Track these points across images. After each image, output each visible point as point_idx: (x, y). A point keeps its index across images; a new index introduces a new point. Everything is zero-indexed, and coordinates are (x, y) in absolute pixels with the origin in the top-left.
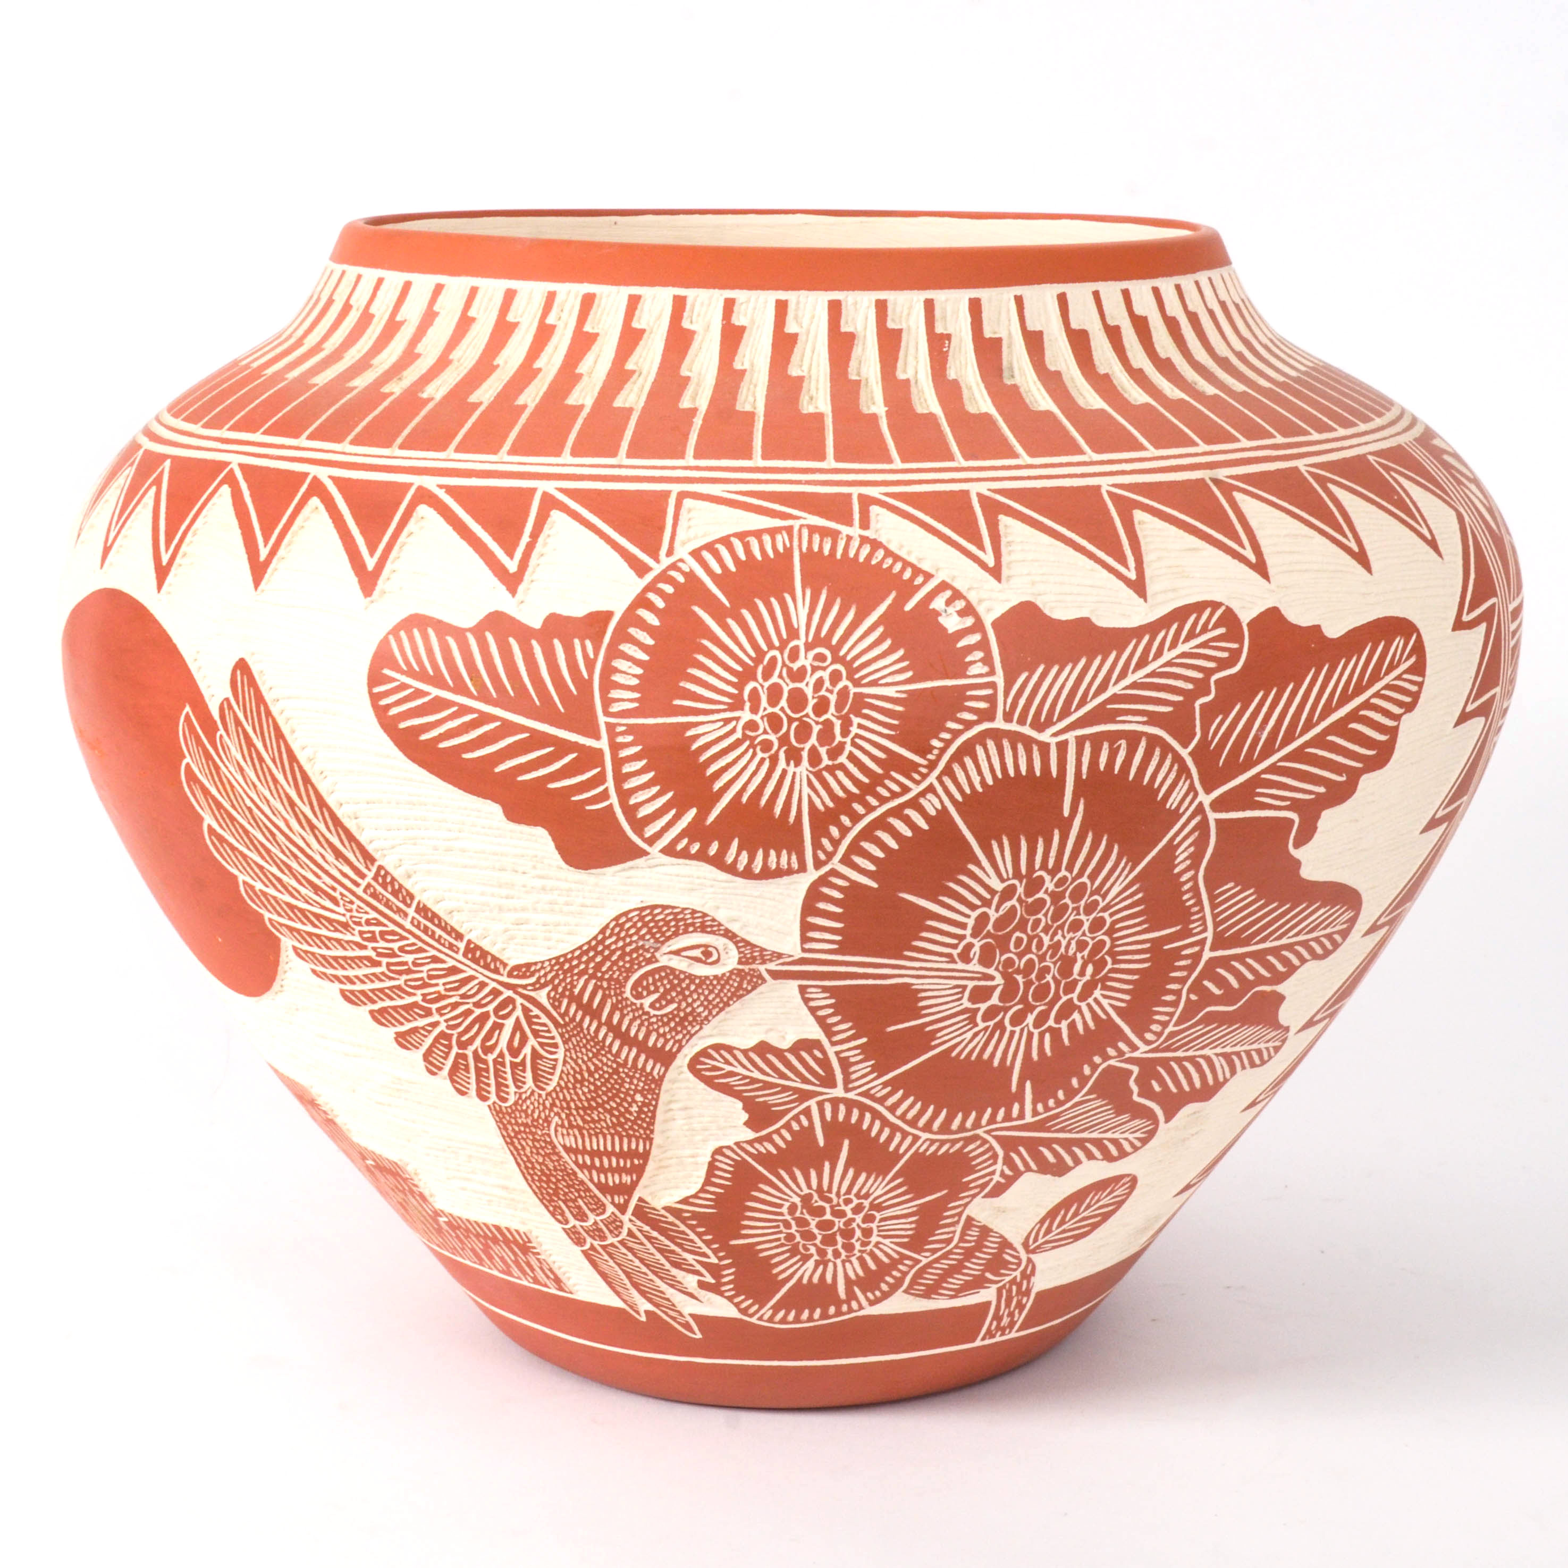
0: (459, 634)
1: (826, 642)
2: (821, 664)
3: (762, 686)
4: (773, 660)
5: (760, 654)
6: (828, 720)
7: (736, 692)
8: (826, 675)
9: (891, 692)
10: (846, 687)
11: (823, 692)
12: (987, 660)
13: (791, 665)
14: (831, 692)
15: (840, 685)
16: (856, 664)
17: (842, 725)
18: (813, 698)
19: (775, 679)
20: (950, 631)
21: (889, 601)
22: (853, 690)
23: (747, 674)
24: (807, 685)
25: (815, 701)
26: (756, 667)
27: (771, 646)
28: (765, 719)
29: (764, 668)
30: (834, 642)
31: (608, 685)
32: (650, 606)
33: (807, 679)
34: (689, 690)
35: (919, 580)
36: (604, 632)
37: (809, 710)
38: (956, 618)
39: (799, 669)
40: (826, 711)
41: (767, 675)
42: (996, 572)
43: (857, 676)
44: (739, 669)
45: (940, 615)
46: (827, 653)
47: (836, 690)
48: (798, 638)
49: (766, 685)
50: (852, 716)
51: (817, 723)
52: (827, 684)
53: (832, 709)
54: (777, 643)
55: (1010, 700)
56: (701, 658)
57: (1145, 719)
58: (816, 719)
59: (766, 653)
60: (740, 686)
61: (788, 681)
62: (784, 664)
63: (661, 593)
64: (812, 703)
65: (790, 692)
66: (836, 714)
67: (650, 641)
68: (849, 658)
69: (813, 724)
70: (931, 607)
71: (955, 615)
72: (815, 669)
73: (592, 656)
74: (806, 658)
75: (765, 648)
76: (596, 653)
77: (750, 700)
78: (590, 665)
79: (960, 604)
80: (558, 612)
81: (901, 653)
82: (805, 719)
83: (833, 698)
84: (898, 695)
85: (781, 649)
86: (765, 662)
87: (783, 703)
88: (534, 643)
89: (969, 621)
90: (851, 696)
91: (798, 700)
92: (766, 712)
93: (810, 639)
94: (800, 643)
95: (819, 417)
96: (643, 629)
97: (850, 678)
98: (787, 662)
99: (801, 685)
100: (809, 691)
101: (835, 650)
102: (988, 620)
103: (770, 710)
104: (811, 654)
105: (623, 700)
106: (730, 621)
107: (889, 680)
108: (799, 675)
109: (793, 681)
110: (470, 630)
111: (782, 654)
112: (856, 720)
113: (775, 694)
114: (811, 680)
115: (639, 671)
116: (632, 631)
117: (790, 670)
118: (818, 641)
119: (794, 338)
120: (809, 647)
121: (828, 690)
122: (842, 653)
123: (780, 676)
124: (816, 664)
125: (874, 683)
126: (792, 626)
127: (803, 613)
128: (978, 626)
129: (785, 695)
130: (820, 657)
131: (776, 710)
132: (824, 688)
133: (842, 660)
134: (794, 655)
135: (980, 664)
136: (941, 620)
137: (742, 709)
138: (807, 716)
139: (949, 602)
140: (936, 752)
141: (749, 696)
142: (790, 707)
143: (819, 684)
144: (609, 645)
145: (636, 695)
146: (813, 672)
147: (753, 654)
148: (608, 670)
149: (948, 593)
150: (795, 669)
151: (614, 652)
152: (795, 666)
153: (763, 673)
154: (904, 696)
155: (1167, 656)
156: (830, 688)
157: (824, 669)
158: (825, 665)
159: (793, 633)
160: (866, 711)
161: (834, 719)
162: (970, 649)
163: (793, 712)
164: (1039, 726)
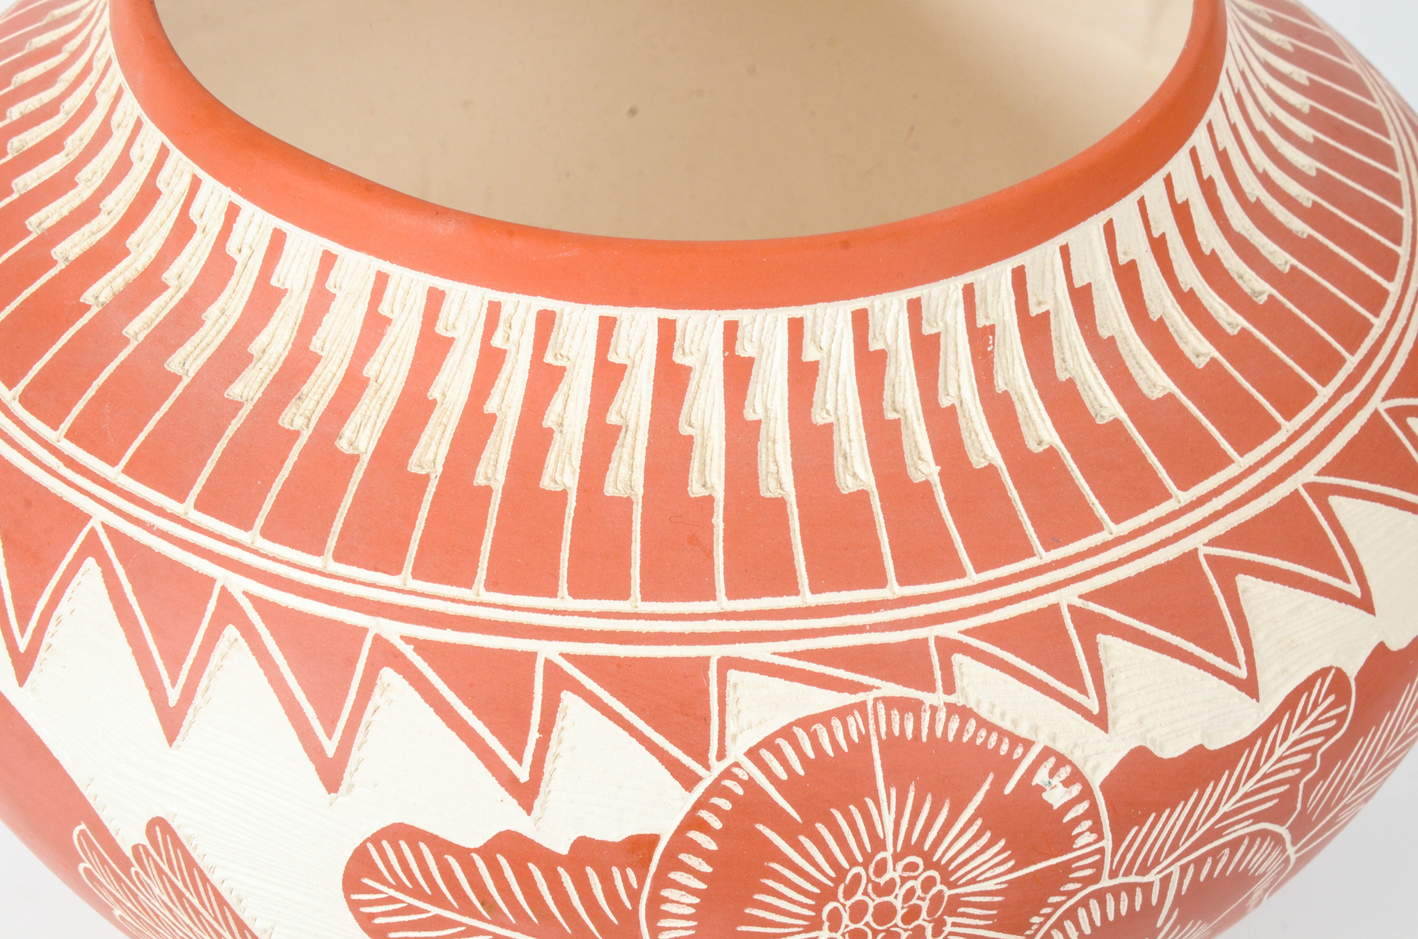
0: (463, 854)
1: (917, 849)
2: (912, 874)
3: (844, 906)
4: (857, 877)
5: (841, 872)
6: (919, 926)
7: (813, 914)
8: (917, 884)
9: (990, 886)
10: (941, 892)
11: (914, 901)
12: (1096, 828)
13: (877, 880)
14: (923, 899)
15: (934, 891)
16: (952, 867)
17: (933, 928)
18: (903, 908)
19: (859, 896)
20: (1056, 807)
21: (986, 787)
22: (948, 893)
23: (828, 894)
24: (896, 897)
25: (905, 910)
26: (837, 887)
27: (853, 863)
28: (847, 935)
29: (846, 887)
30: (926, 847)
31: (655, 913)
32: (704, 827)
33: (897, 891)
34: (757, 916)
35: (1019, 751)
36: (650, 860)
37: (898, 920)
38: (1061, 788)
39: (886, 883)
40: (917, 917)
41: (849, 893)
42: (1101, 721)
43: (952, 879)
44: (817, 891)
45: (1044, 790)
46: (919, 861)
47: (929, 896)
48: (885, 849)
49: (849, 903)
50: (945, 917)
51: (905, 930)
52: (919, 892)
53: (924, 915)
54: (860, 859)
55: (1117, 859)
56: (770, 883)
57: (1251, 821)
58: (905, 927)
59: (848, 871)
60: (818, 908)
61: (874, 896)
62: (869, 880)
63: (716, 810)
64: (900, 913)
65: (876, 907)
66: (928, 919)
67: (706, 868)
68: (943, 862)
69: (901, 932)
70: (1033, 784)
71: (1061, 785)
72: (904, 880)
73: (635, 886)
74: (894, 870)
75: (846, 866)
76: (641, 882)
77: (829, 920)
78: (634, 896)
79: (1065, 772)
80: (589, 835)
81: (1002, 843)
82: (892, 929)
83: (925, 905)
84: (999, 887)
85: (866, 865)
86: (847, 881)
87: (869, 918)
88: (561, 870)
89: (1076, 789)
90: (946, 899)
91: (885, 913)
92: (848, 929)
93: (899, 849)
94: (888, 854)
95: (863, 495)
96: (697, 855)
97: (945, 881)
98: (873, 878)
99: (890, 899)
100: (898, 903)
101: (927, 857)
102: (1096, 782)
103: (852, 926)
104: (900, 866)
105: (676, 928)
106: (802, 839)
107: (989, 874)
108: (889, 888)
109: (879, 895)
110: (477, 851)
111: (867, 870)
112: (949, 920)
113: (858, 911)
114: (901, 892)
115: (696, 900)
116: (684, 857)
117: (876, 887)
118: (908, 849)
119: (814, 367)
120: (897, 857)
121: (919, 898)
122: (935, 858)
123: (865, 893)
124: (906, 874)
125: (973, 881)
126: (878, 836)
127: (889, 820)
128: (1087, 793)
129: (871, 910)
130: (912, 867)
131: (860, 925)
132: (916, 896)
133: (936, 866)
134: (881, 868)
135: (1088, 833)
136: (1045, 796)
137: (821, 929)
138: (896, 926)
139: (1052, 773)
140: (1035, 927)
141: (828, 916)
142: (875, 921)
143: (910, 894)
144: (656, 876)
145: (693, 923)
146: (903, 883)
147: (832, 874)
148: (656, 901)
149: (1051, 761)
150: (882, 883)
151: (662, 881)
152: (882, 881)
153: (845, 892)
154: (1003, 886)
155: (1278, 752)
156: (922, 895)
157: (915, 878)
158: (916, 874)
159: (879, 844)
160: (961, 910)
161: (925, 924)
162: (1077, 821)
163: (878, 924)
164: (1144, 870)
